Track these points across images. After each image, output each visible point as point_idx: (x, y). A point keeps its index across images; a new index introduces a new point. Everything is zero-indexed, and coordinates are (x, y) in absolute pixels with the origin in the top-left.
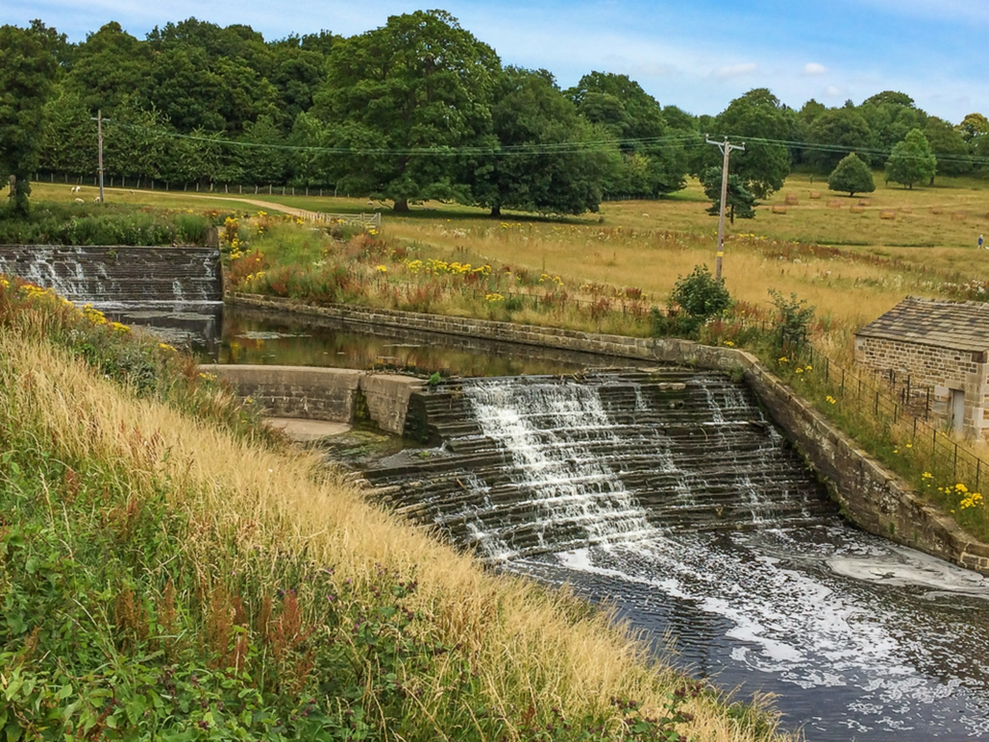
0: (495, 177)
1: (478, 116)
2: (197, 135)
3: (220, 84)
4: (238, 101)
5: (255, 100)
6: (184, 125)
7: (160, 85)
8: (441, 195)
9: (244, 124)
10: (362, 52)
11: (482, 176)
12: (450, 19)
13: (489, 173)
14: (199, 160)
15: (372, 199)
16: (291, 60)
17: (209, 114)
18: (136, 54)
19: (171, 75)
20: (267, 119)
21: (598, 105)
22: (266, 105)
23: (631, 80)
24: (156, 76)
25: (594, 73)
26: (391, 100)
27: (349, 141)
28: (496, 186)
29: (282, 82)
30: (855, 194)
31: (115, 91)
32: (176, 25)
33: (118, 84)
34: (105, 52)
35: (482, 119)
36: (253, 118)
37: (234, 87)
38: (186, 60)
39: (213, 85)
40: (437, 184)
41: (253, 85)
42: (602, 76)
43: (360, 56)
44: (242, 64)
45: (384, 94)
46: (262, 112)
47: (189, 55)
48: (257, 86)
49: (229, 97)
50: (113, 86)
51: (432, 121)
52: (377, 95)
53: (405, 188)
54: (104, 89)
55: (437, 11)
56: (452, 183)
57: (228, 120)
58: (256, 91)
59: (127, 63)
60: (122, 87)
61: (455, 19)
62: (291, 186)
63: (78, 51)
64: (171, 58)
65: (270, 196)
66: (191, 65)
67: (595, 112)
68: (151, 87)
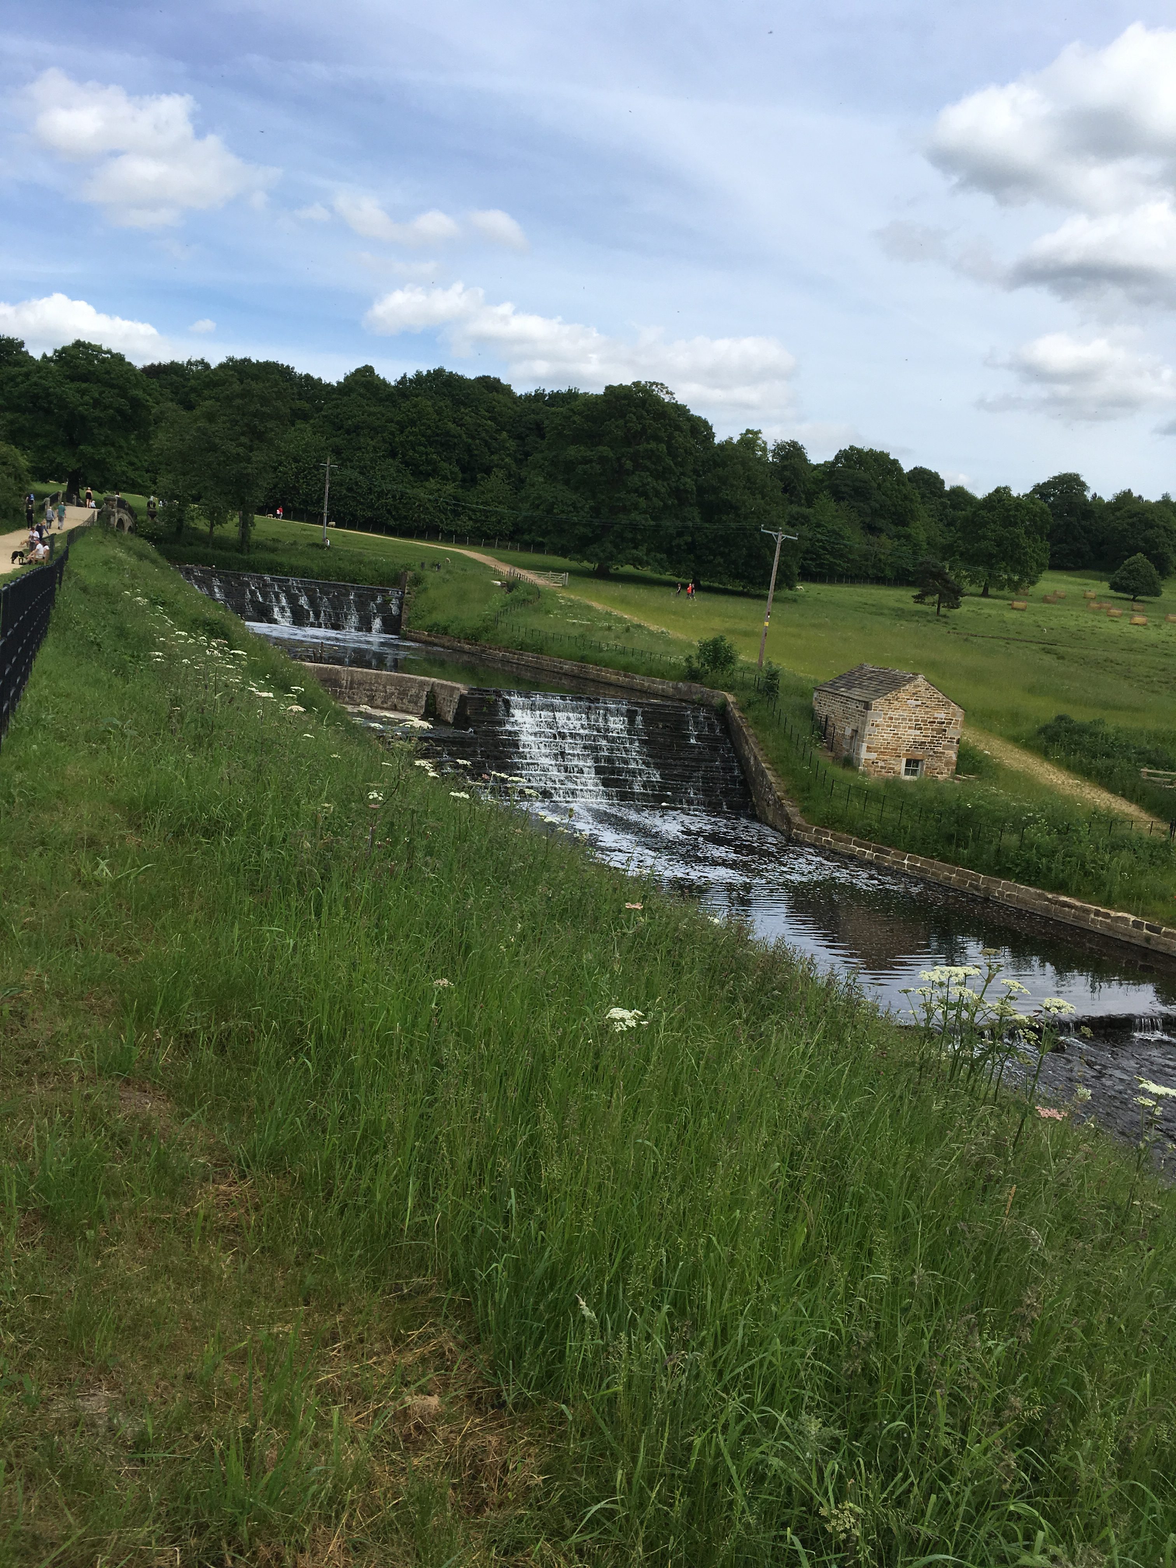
0: (691, 547)
1: (682, 487)
2: (432, 484)
3: (460, 436)
4: (476, 452)
5: (492, 453)
6: (421, 473)
7: (402, 432)
8: (637, 562)
9: (479, 476)
10: (576, 418)
11: (678, 546)
12: (667, 393)
13: (686, 544)
14: (431, 509)
15: (571, 560)
16: (532, 416)
17: (445, 465)
18: (381, 400)
19: (413, 423)
20: (501, 473)
21: (849, 483)
22: (503, 460)
23: (892, 457)
24: (398, 423)
25: (852, 448)
26: (598, 467)
27: (554, 503)
28: (692, 557)
29: (520, 437)
30: (1138, 598)
31: (358, 435)
32: (425, 373)
33: (362, 428)
34: (353, 396)
35: (686, 491)
36: (488, 471)
37: (473, 438)
38: (430, 410)
39: (454, 436)
40: (634, 551)
41: (492, 438)
42: (860, 451)
43: (574, 422)
44: (484, 417)
45: (591, 461)
46: (497, 466)
47: (433, 405)
48: (496, 439)
49: (469, 449)
50: (356, 429)
51: (636, 491)
52: (587, 461)
53: (604, 551)
54: (348, 432)
55: (654, 383)
56: (649, 551)
57: (463, 472)
58: (495, 444)
59: (372, 409)
60: (366, 431)
61: (672, 394)
62: (518, 541)
63: (328, 392)
64: (415, 406)
65: (482, 548)
66: (435, 416)
67: (843, 489)
68: (392, 433)
